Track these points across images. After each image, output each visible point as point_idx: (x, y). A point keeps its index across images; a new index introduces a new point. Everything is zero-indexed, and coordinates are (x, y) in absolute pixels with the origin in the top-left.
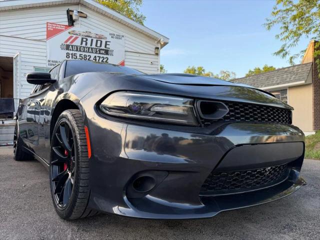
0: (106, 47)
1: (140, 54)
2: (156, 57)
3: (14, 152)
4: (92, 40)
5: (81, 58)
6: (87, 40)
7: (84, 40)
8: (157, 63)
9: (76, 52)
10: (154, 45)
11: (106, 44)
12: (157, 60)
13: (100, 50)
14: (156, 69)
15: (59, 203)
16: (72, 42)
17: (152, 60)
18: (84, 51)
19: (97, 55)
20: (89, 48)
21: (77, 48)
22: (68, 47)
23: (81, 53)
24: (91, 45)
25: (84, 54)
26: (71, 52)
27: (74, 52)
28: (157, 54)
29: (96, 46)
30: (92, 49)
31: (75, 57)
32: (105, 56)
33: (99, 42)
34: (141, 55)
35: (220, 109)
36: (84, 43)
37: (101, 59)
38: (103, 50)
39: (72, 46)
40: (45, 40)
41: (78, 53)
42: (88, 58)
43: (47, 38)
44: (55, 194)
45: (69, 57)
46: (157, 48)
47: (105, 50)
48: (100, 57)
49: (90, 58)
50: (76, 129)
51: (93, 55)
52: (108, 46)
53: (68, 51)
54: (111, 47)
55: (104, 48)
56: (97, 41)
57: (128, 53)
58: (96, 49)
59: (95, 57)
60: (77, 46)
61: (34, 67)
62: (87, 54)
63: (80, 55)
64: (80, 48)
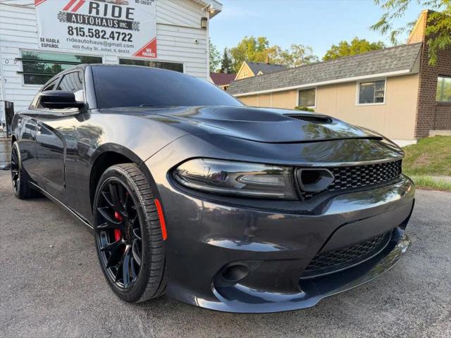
0: (127, 17)
1: (179, 28)
2: (202, 32)
3: (16, 186)
4: (106, 6)
5: (91, 34)
6: (98, 5)
7: (94, 5)
8: (203, 42)
9: (82, 26)
10: (200, 15)
11: (128, 13)
12: (203, 37)
13: (119, 22)
14: (204, 52)
15: (116, 281)
16: (75, 9)
17: (196, 37)
18: (95, 24)
19: (115, 30)
20: (102, 19)
21: (84, 19)
22: (69, 18)
23: (91, 27)
24: (105, 14)
25: (95, 28)
26: (74, 25)
27: (79, 26)
28: (204, 28)
29: (113, 15)
30: (107, 20)
31: (82, 33)
32: (127, 32)
33: (117, 10)
34: (181, 29)
35: (323, 177)
36: (94, 11)
37: (121, 37)
38: (123, 22)
39: (76, 16)
40: (34, 6)
41: (86, 27)
42: (101, 34)
43: (36, 3)
44: (108, 267)
45: (73, 34)
46: (205, 19)
47: (126, 22)
48: (119, 33)
49: (104, 35)
50: (141, 198)
51: (109, 30)
52: (130, 16)
53: (69, 24)
54: (135, 17)
55: (126, 20)
56: (114, 7)
57: (160, 27)
58: (113, 20)
59: (113, 33)
60: (83, 16)
61: (20, 49)
62: (100, 29)
63: (89, 29)
64: (88, 19)
